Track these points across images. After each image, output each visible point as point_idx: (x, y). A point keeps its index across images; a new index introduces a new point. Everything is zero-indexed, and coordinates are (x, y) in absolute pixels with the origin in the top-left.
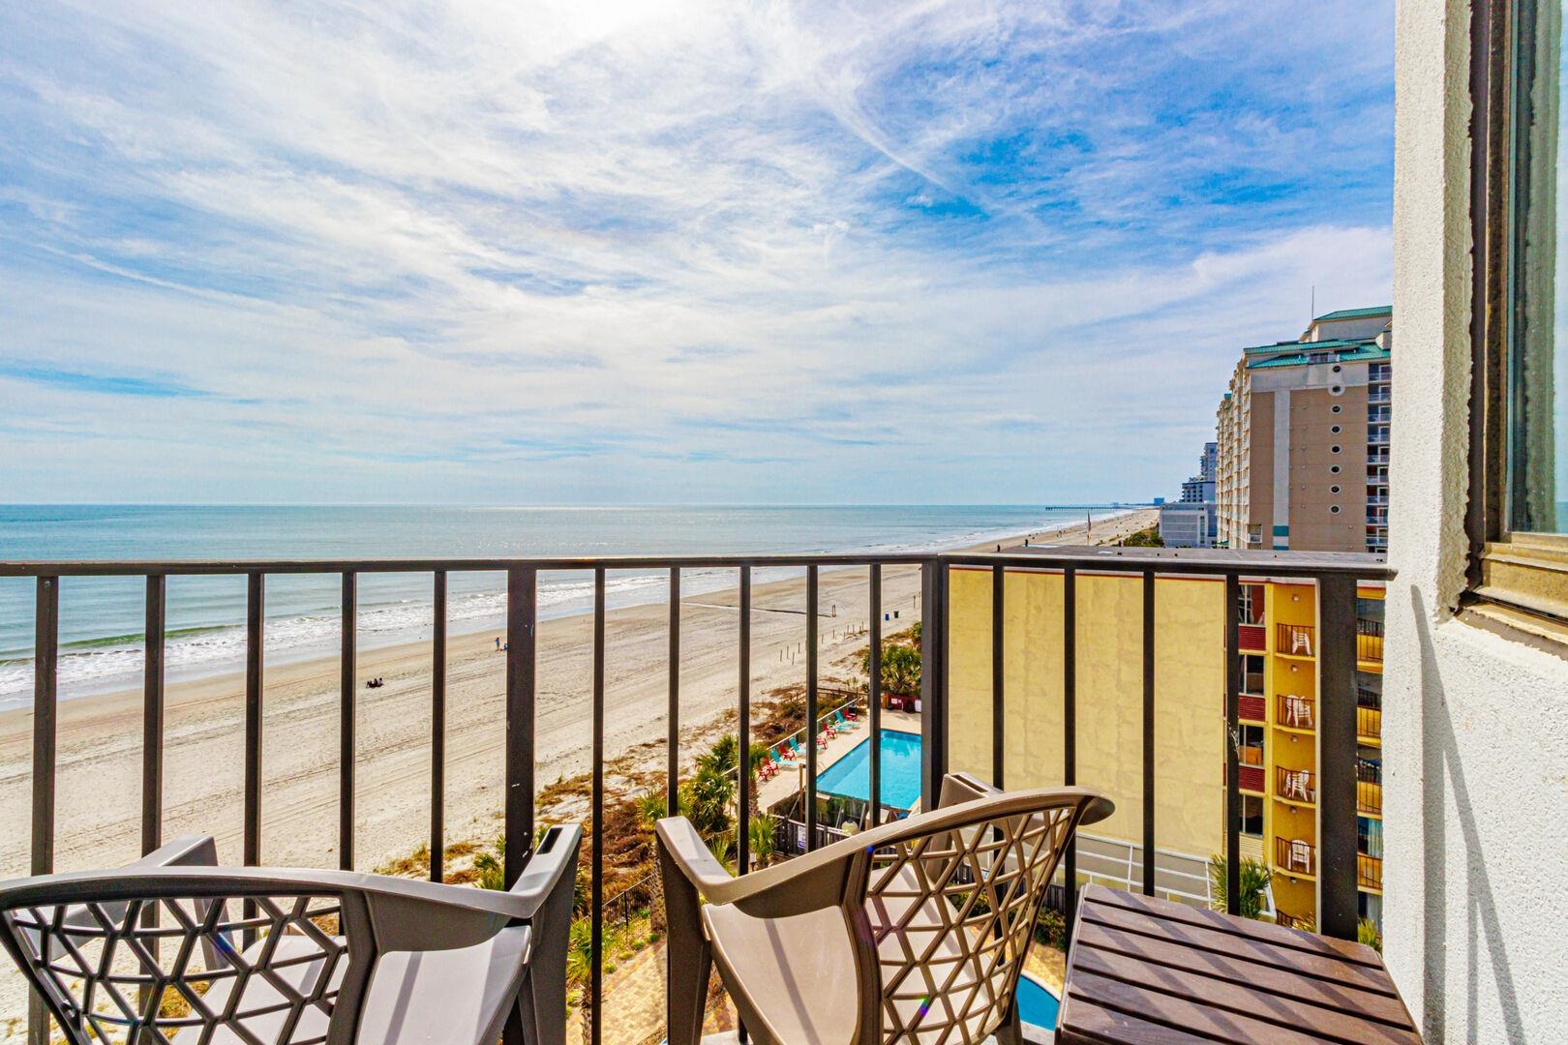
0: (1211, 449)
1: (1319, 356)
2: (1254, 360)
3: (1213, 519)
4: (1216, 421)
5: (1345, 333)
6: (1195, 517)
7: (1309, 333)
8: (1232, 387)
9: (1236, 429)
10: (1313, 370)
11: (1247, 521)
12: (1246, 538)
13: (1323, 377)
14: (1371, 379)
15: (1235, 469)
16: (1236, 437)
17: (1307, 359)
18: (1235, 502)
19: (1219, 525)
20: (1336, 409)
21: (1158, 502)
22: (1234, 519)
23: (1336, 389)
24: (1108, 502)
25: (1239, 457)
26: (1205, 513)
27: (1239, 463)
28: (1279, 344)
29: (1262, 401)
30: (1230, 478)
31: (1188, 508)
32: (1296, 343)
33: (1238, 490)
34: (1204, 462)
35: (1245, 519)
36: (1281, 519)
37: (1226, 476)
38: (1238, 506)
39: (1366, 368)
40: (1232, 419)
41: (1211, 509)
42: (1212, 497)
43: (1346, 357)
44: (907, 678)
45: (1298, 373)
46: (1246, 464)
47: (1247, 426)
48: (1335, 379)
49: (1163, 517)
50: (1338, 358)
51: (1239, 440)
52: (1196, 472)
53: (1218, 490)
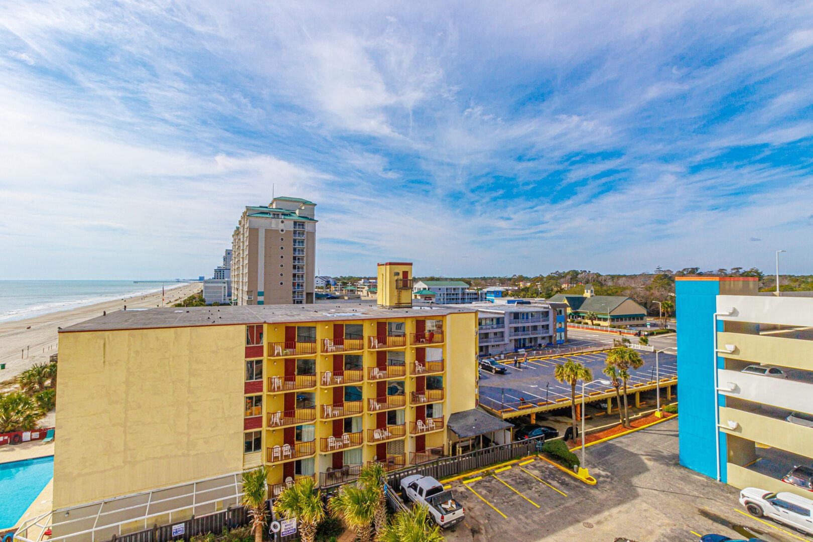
0: (228, 253)
1: (276, 215)
2: (250, 213)
3: (230, 288)
4: (232, 240)
5: (286, 206)
6: (221, 287)
7: (272, 204)
8: (240, 224)
9: (241, 244)
10: (273, 220)
11: (247, 290)
12: (246, 298)
13: (277, 224)
14: (294, 228)
15: (241, 264)
16: (242, 248)
17: (271, 216)
18: (241, 280)
19: (233, 291)
20: (282, 239)
21: (201, 279)
22: (241, 288)
23: (282, 231)
24: (174, 279)
25: (243, 258)
26: (226, 285)
27: (243, 261)
28: (261, 207)
29: (254, 232)
30: (238, 268)
31: (217, 282)
32: (266, 207)
33: (242, 274)
34: (225, 259)
35: (246, 289)
36: (261, 288)
37: (236, 267)
38: (242, 282)
39: (293, 223)
40: (240, 239)
41: (229, 283)
42: (229, 277)
43: (286, 217)
44: (14, 418)
45: (268, 221)
46: (246, 262)
47: (247, 243)
48: (281, 226)
49: (206, 288)
50: (283, 217)
51: (243, 250)
52: (221, 264)
53: (232, 274)
